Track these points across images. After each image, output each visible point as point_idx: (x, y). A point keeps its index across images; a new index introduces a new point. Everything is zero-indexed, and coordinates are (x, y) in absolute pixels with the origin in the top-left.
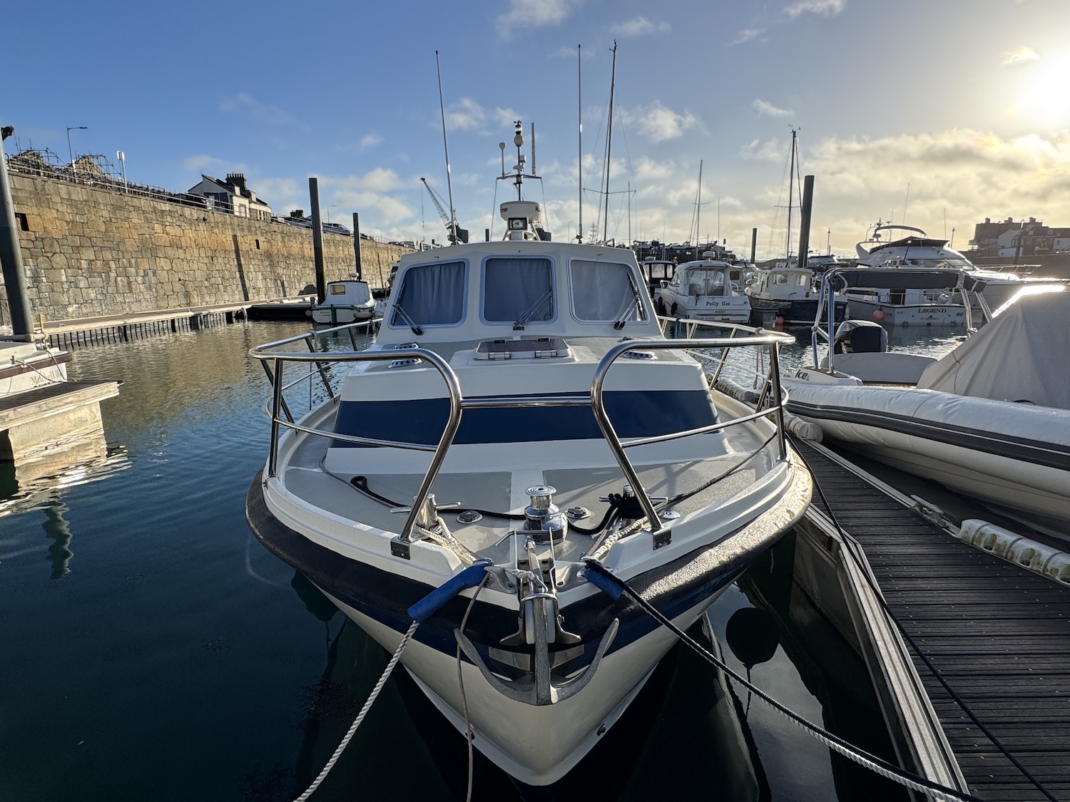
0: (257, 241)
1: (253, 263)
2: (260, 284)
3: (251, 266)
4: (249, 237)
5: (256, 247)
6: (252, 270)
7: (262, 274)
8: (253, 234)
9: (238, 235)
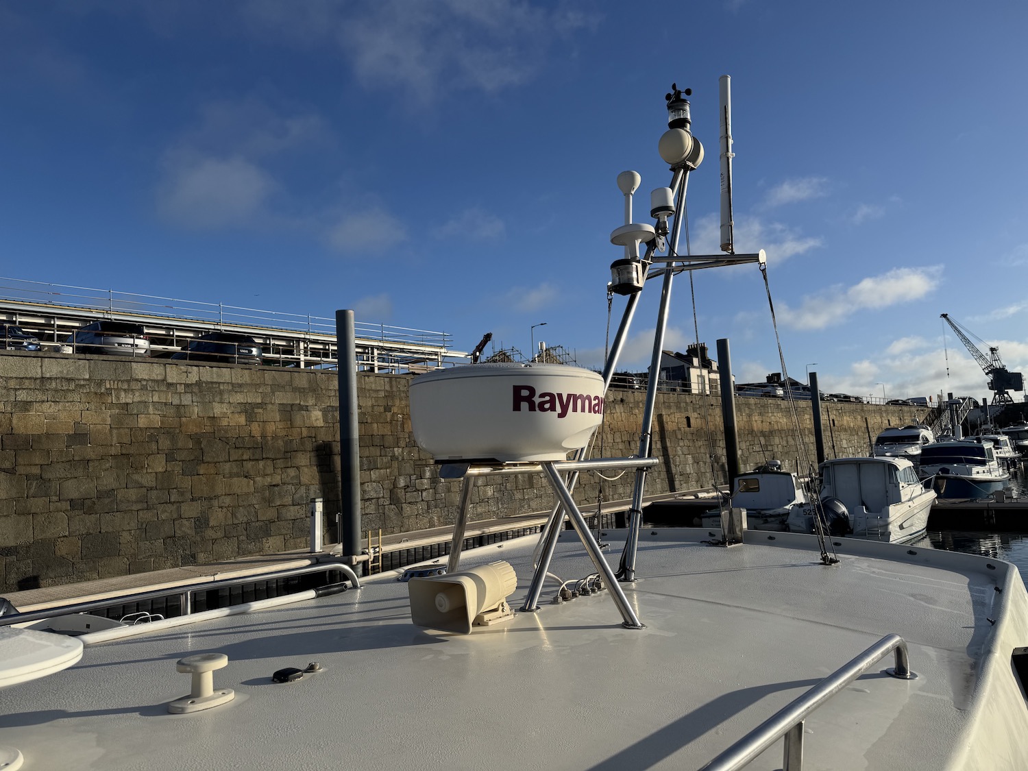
0: (688, 419)
1: (681, 444)
2: (689, 469)
3: (679, 448)
4: (678, 415)
5: (686, 426)
6: (680, 453)
7: (693, 457)
8: (683, 410)
9: (664, 413)
